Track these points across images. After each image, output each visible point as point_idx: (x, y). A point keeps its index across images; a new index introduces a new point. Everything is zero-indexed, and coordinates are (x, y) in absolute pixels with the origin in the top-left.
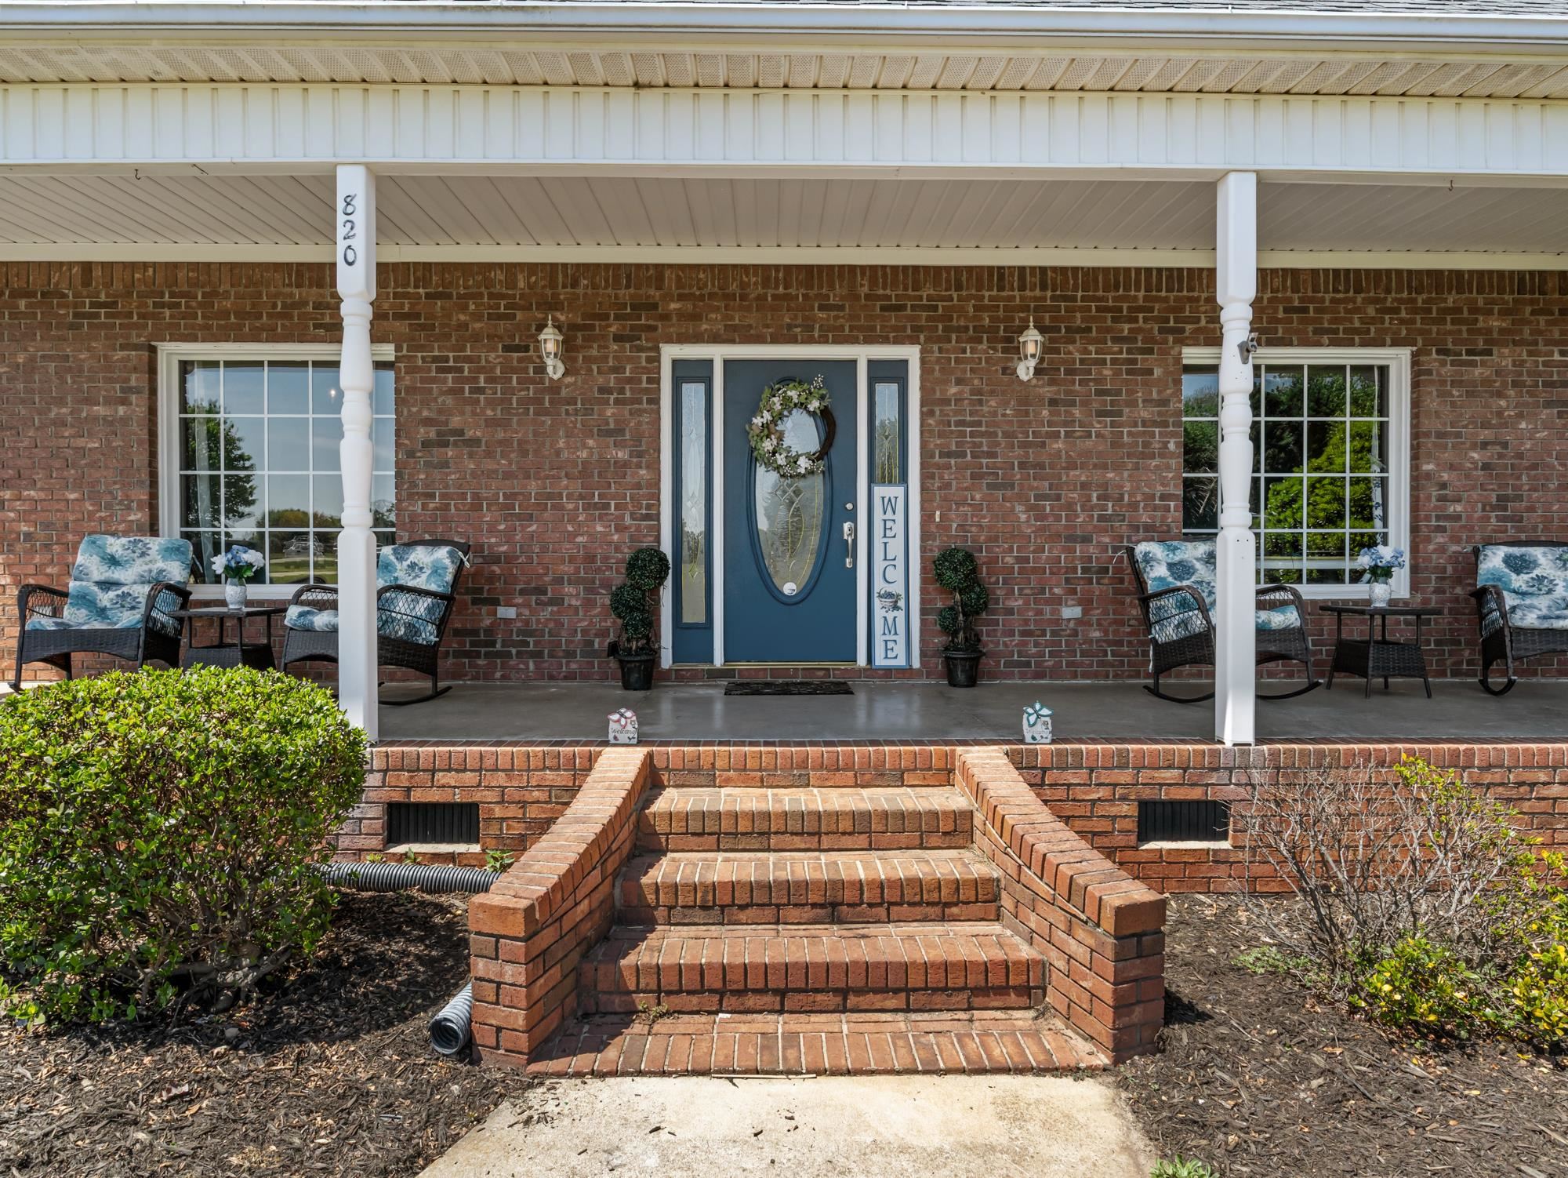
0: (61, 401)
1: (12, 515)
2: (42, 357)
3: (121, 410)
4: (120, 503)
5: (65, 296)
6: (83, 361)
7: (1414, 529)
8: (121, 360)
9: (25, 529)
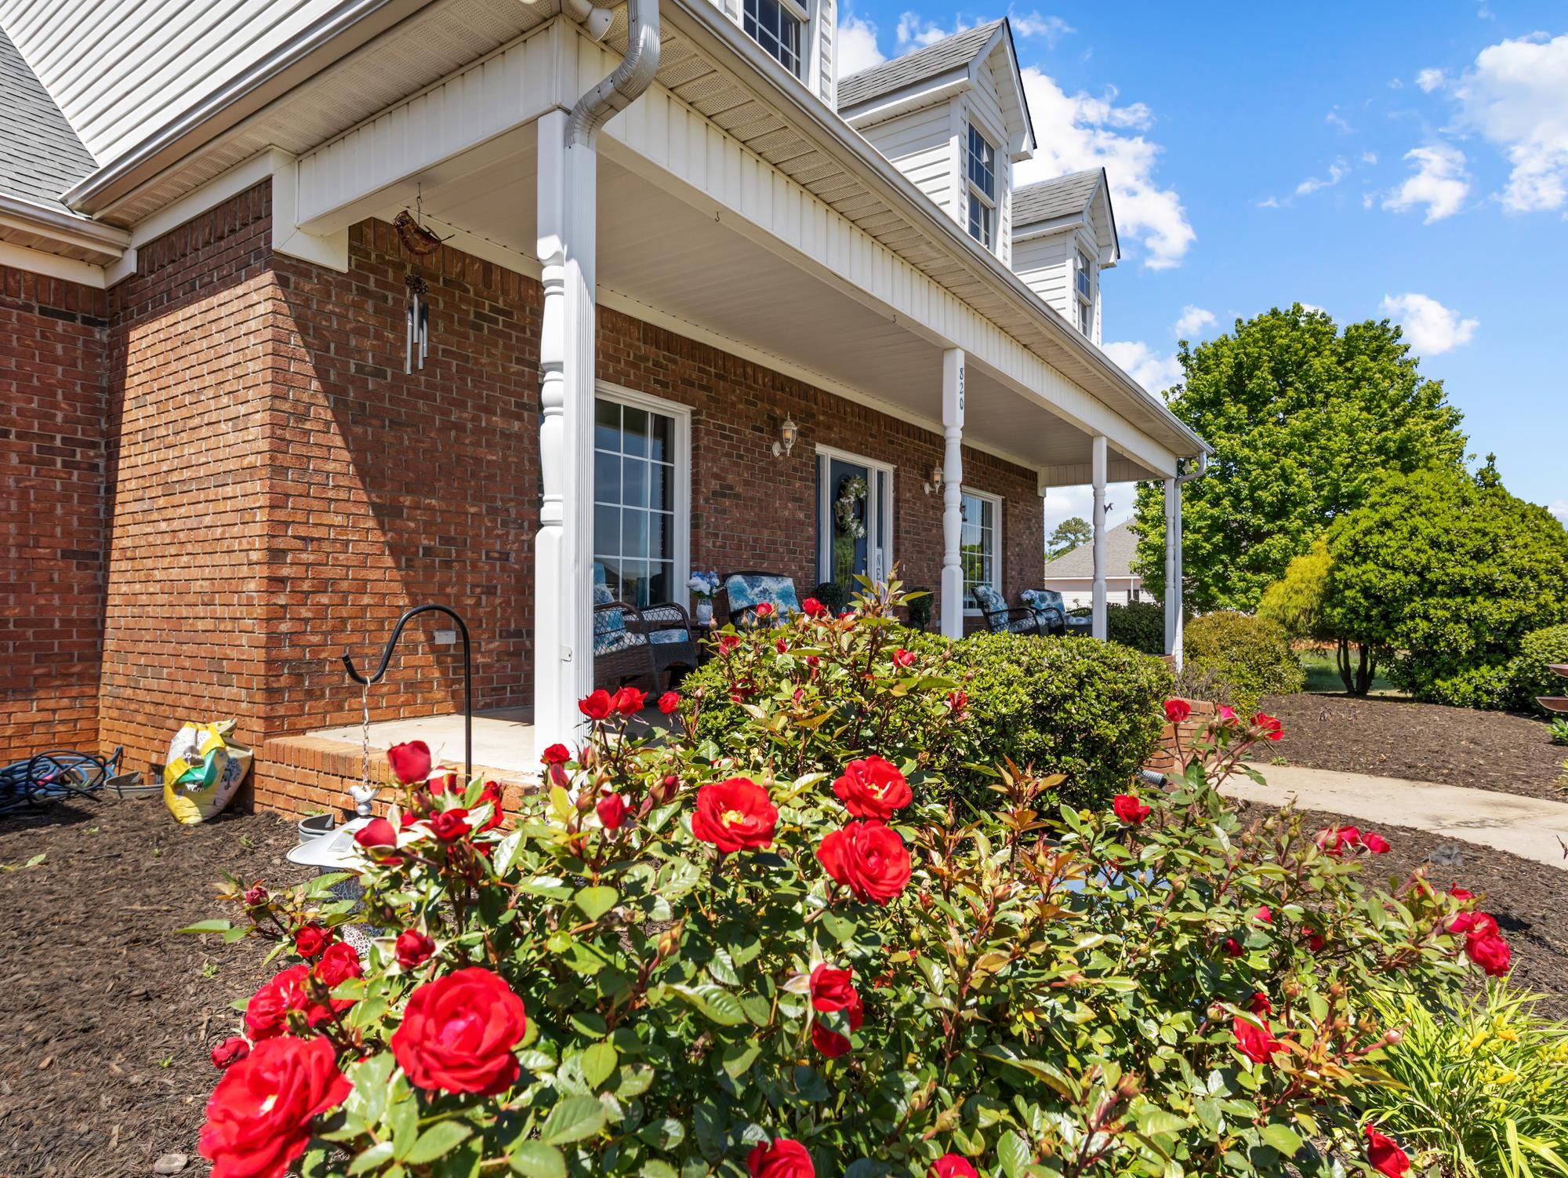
0: (461, 405)
1: (412, 525)
2: (444, 350)
3: (516, 426)
4: (515, 522)
5: (467, 291)
6: (484, 365)
7: (1004, 582)
8: (517, 374)
9: (426, 542)
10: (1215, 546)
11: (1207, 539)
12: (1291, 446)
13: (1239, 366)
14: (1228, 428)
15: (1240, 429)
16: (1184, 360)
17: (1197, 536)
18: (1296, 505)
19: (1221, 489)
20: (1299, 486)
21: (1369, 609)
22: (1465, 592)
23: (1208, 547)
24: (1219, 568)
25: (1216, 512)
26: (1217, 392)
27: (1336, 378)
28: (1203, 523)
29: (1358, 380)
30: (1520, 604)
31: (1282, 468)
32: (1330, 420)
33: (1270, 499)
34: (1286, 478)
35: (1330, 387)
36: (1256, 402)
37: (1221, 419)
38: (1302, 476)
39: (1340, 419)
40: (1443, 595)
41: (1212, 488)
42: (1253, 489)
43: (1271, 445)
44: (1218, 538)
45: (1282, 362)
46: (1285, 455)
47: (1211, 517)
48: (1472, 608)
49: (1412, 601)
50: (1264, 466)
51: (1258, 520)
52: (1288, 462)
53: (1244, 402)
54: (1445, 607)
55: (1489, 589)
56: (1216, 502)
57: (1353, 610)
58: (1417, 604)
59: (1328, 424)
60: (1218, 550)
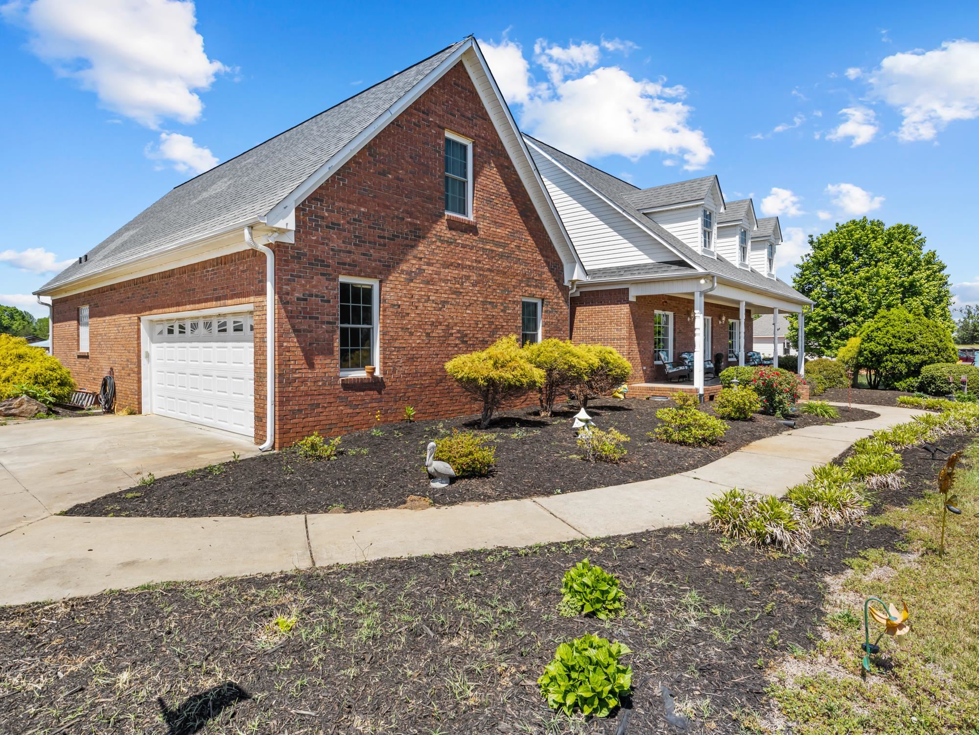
10: (824, 328)
11: (820, 325)
12: (860, 284)
13: (837, 247)
14: (831, 275)
15: (837, 276)
16: (811, 243)
17: (816, 324)
18: (861, 310)
19: (827, 303)
20: (863, 302)
21: (872, 358)
22: (904, 353)
23: (821, 328)
24: (825, 338)
25: (825, 313)
26: (826, 259)
27: (883, 252)
28: (819, 318)
29: (893, 253)
30: (922, 357)
31: (855, 294)
32: (878, 272)
33: (849, 308)
34: (857, 298)
35: (880, 256)
36: (845, 263)
37: (828, 272)
38: (864, 298)
39: (883, 272)
40: (897, 353)
41: (823, 303)
42: (842, 303)
43: (851, 284)
44: (826, 324)
45: (857, 244)
46: (857, 288)
47: (823, 315)
48: (907, 358)
49: (886, 355)
50: (847, 293)
51: (844, 317)
52: (858, 291)
53: (839, 263)
54: (897, 358)
55: (912, 352)
56: (824, 309)
57: (866, 358)
58: (888, 357)
59: (877, 274)
60: (825, 329)
